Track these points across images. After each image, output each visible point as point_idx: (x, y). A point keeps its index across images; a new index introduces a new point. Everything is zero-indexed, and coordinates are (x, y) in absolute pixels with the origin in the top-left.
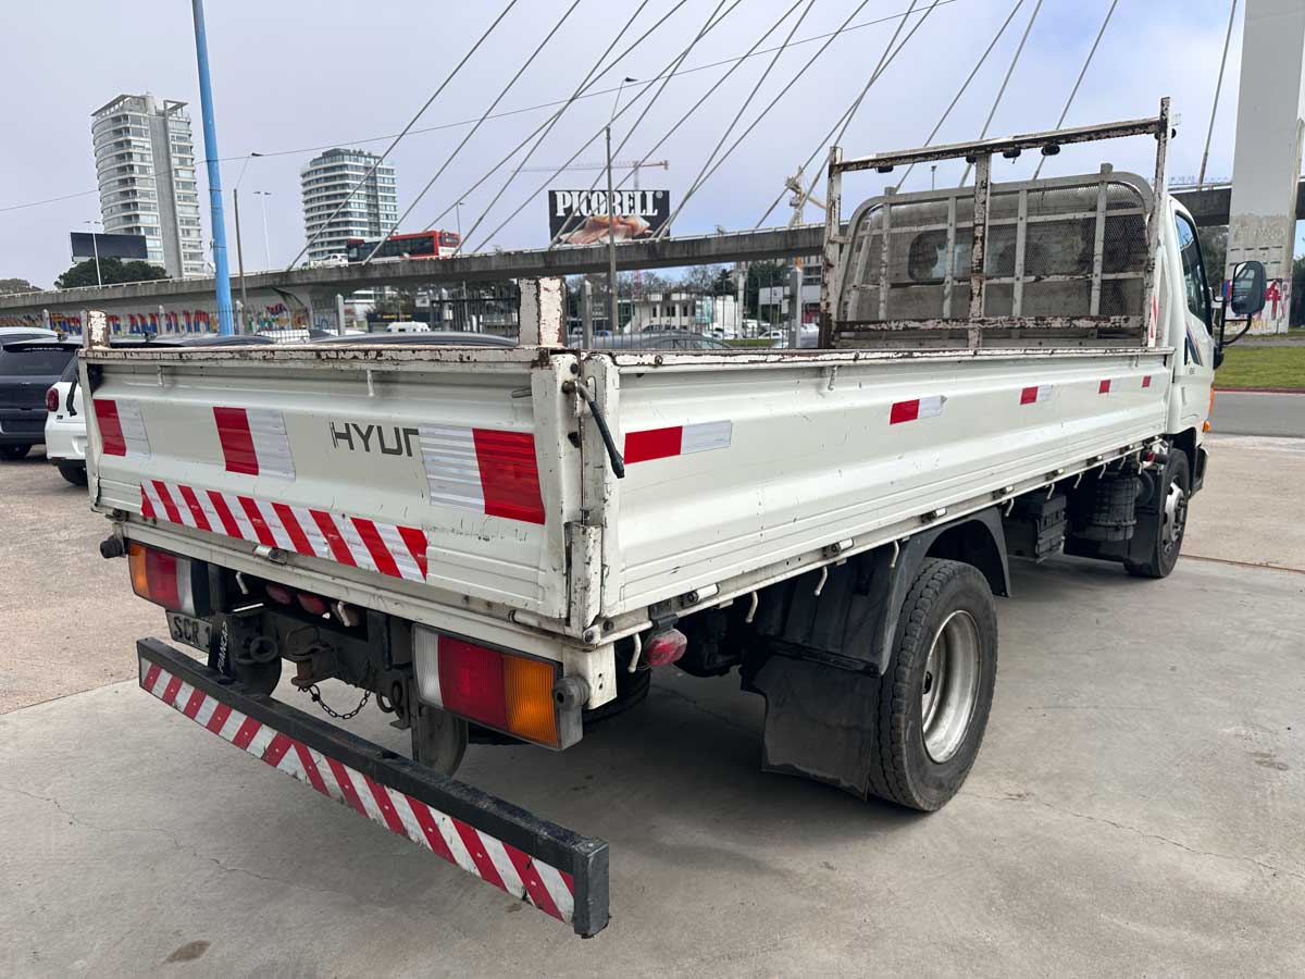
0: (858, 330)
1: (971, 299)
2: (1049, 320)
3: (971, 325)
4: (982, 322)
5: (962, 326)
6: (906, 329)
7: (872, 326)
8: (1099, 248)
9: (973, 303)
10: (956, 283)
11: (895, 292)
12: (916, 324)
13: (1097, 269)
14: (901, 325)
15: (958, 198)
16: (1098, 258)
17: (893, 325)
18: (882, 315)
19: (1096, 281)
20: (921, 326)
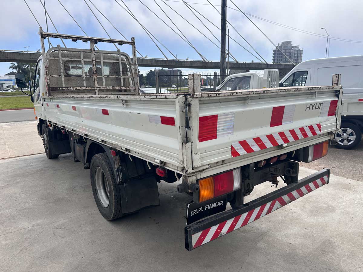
0: (59, 90)
1: (95, 81)
2: (115, 87)
3: (96, 89)
4: (99, 88)
5: (93, 89)
6: (76, 89)
7: (64, 89)
8: (121, 70)
9: (95, 82)
10: (86, 77)
11: (66, 78)
12: (79, 88)
13: (122, 75)
14: (74, 89)
15: (83, 52)
16: (121, 72)
17: (72, 88)
18: (64, 85)
19: (122, 78)
20: (81, 89)
